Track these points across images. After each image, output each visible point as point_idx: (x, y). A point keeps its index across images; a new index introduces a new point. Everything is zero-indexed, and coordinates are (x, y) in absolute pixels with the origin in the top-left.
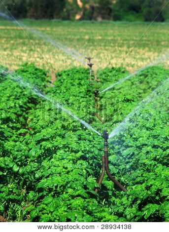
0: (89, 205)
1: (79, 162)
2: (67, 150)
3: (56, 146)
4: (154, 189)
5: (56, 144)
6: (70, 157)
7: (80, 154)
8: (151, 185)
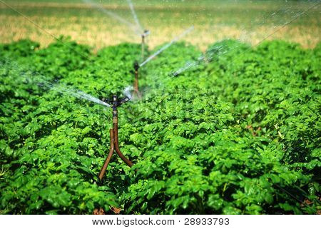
0: (69, 180)
1: (86, 140)
2: (71, 124)
3: (58, 120)
4: (160, 161)
5: (57, 117)
6: (74, 133)
7: (87, 130)
8: (158, 157)
